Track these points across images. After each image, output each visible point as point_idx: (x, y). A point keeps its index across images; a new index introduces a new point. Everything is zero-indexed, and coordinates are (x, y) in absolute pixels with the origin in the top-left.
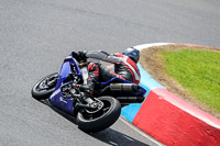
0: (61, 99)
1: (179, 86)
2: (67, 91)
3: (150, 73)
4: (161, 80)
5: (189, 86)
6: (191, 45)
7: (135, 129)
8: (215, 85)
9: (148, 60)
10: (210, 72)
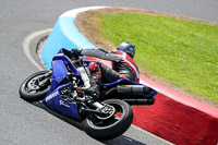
0: (61, 102)
2: (67, 93)
8: (150, 48)
9: (84, 23)
10: (145, 35)
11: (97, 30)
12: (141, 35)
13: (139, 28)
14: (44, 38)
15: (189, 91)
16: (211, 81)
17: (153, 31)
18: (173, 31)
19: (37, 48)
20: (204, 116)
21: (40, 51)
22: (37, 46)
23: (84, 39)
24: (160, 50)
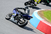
1: (47, 19)
3: (40, 16)
4: (43, 18)
5: (49, 19)
6: (50, 10)
7: (37, 29)
9: (40, 13)
23: (40, 17)
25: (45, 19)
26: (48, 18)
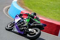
1: (29, 9)
4: (23, 8)
5: (31, 8)
8: (38, 7)
10: (36, 4)
11: (23, 4)
12: (35, 4)
13: (35, 2)
14: (9, 8)
15: (50, 18)
16: (56, 15)
17: (39, 3)
18: (44, 2)
19: (7, 11)
20: (55, 25)
21: (8, 12)
22: (7, 10)
23: (20, 7)
24: (41, 8)
25: (26, 9)
26: (29, 7)
